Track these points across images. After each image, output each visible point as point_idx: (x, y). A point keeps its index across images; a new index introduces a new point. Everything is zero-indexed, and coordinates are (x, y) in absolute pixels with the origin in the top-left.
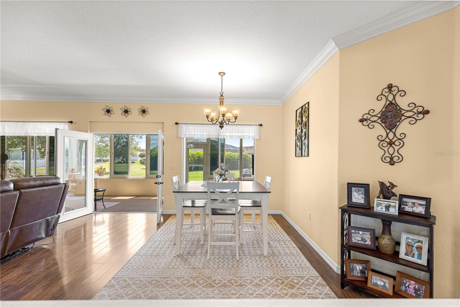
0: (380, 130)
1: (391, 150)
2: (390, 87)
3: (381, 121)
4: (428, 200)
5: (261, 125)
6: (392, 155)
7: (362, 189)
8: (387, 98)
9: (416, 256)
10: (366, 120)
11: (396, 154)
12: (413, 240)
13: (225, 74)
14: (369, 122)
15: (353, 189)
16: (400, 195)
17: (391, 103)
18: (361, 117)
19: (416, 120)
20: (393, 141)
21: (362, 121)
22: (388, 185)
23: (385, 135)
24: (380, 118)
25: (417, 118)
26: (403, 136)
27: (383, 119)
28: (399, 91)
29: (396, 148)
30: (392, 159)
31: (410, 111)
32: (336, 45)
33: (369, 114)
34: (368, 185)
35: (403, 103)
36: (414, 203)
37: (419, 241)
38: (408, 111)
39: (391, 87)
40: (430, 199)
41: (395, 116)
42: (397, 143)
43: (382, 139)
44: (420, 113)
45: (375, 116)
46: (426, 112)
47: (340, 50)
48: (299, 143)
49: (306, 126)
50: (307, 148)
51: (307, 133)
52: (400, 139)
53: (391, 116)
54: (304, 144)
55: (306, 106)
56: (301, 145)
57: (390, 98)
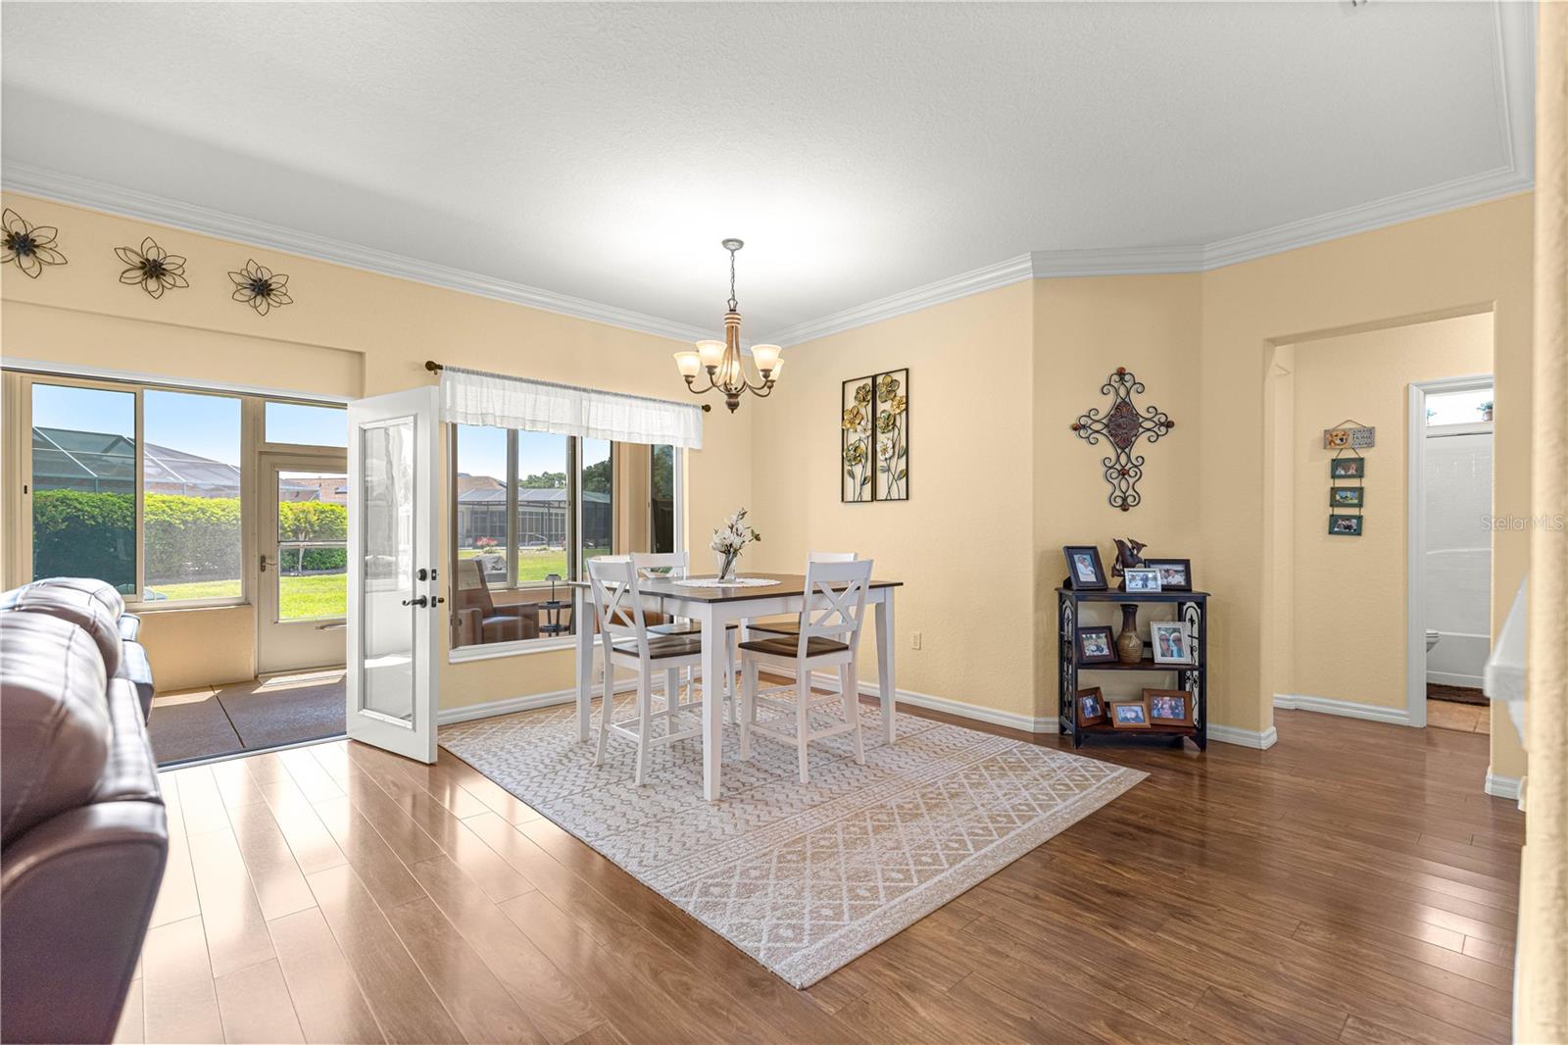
0: (1105, 448)
1: (1123, 485)
2: (1121, 373)
3: (1109, 432)
4: (1186, 563)
6: (1124, 493)
8: (1118, 394)
9: (1175, 653)
10: (1084, 427)
11: (1130, 492)
12: (1166, 630)
13: (741, 243)
14: (1090, 431)
17: (1123, 403)
18: (1074, 421)
19: (1158, 436)
20: (1127, 468)
21: (1076, 428)
23: (1114, 458)
24: (1106, 426)
25: (1160, 433)
26: (1140, 460)
27: (1113, 429)
28: (1135, 384)
29: (1131, 481)
30: (1125, 499)
31: (1150, 419)
32: (1033, 267)
33: (1089, 417)
34: (1095, 548)
35: (1140, 403)
36: (1167, 571)
37: (1175, 630)
38: (1147, 419)
39: (1124, 375)
40: (1188, 561)
41: (1129, 424)
42: (1132, 473)
43: (1110, 465)
44: (1162, 424)
45: (1099, 421)
46: (1169, 425)
47: (1036, 279)
48: (860, 466)
49: (894, 424)
50: (900, 478)
51: (904, 443)
52: (1136, 466)
53: (1122, 426)
54: (889, 470)
55: (895, 376)
56: (869, 473)
57: (1123, 393)
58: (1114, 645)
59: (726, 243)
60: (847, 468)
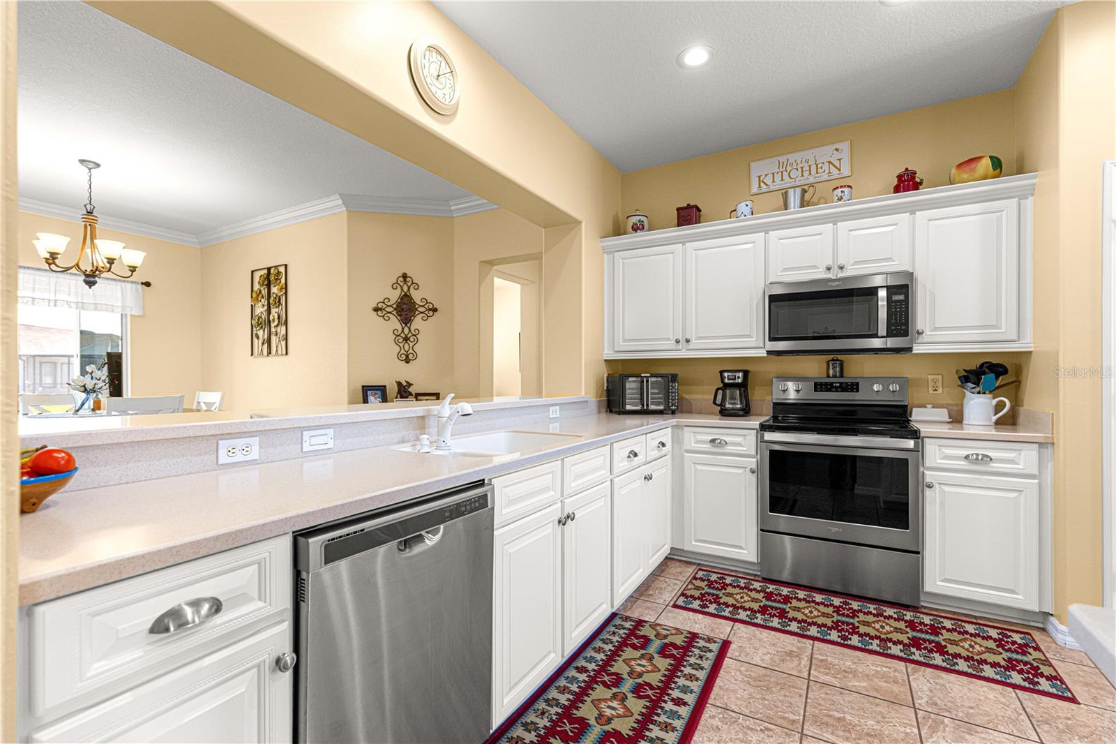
0: (395, 323)
1: (407, 347)
3: (397, 313)
4: (437, 395)
5: (148, 284)
6: (407, 352)
7: (379, 392)
8: (402, 290)
10: (381, 309)
11: (411, 351)
13: (98, 165)
14: (384, 312)
15: (369, 392)
16: (416, 394)
17: (406, 295)
18: (375, 306)
20: (408, 336)
21: (376, 310)
22: (405, 384)
23: (400, 330)
24: (395, 309)
25: (428, 315)
26: (417, 331)
27: (399, 311)
28: (413, 283)
29: (411, 344)
30: (407, 356)
31: (423, 306)
32: (343, 203)
33: (384, 303)
34: (385, 386)
35: (417, 296)
38: (421, 306)
39: (406, 277)
41: (410, 309)
42: (412, 339)
43: (398, 334)
44: (430, 310)
45: (390, 306)
46: (435, 310)
47: (348, 212)
48: (262, 331)
49: (279, 301)
50: (283, 340)
51: (284, 316)
52: (415, 335)
53: (406, 309)
54: (277, 334)
55: (279, 269)
56: (266, 336)
57: (405, 289)
59: (81, 162)
60: (255, 332)
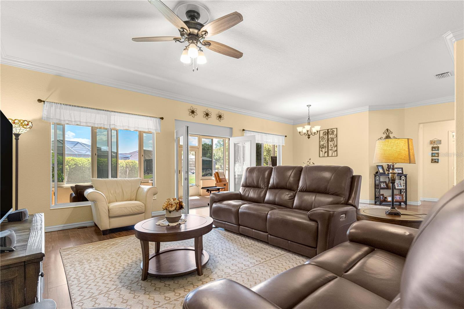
2: (387, 130)
4: (402, 168)
5: (286, 136)
7: (382, 167)
8: (387, 133)
12: (398, 182)
15: (378, 167)
28: (390, 132)
32: (369, 108)
33: (381, 139)
35: (391, 135)
36: (398, 170)
37: (400, 182)
47: (369, 111)
48: (324, 149)
49: (333, 140)
50: (335, 151)
51: (336, 144)
54: (332, 150)
55: (333, 130)
56: (327, 151)
57: (388, 134)
58: (387, 185)
59: (307, 106)
60: (320, 149)
